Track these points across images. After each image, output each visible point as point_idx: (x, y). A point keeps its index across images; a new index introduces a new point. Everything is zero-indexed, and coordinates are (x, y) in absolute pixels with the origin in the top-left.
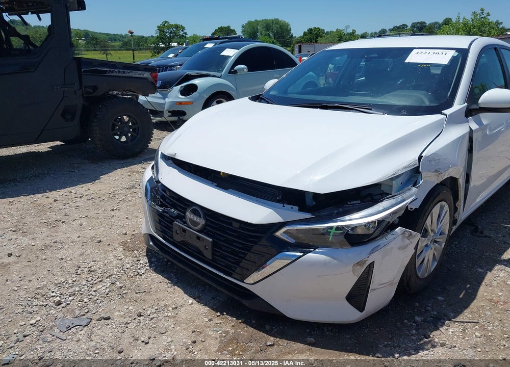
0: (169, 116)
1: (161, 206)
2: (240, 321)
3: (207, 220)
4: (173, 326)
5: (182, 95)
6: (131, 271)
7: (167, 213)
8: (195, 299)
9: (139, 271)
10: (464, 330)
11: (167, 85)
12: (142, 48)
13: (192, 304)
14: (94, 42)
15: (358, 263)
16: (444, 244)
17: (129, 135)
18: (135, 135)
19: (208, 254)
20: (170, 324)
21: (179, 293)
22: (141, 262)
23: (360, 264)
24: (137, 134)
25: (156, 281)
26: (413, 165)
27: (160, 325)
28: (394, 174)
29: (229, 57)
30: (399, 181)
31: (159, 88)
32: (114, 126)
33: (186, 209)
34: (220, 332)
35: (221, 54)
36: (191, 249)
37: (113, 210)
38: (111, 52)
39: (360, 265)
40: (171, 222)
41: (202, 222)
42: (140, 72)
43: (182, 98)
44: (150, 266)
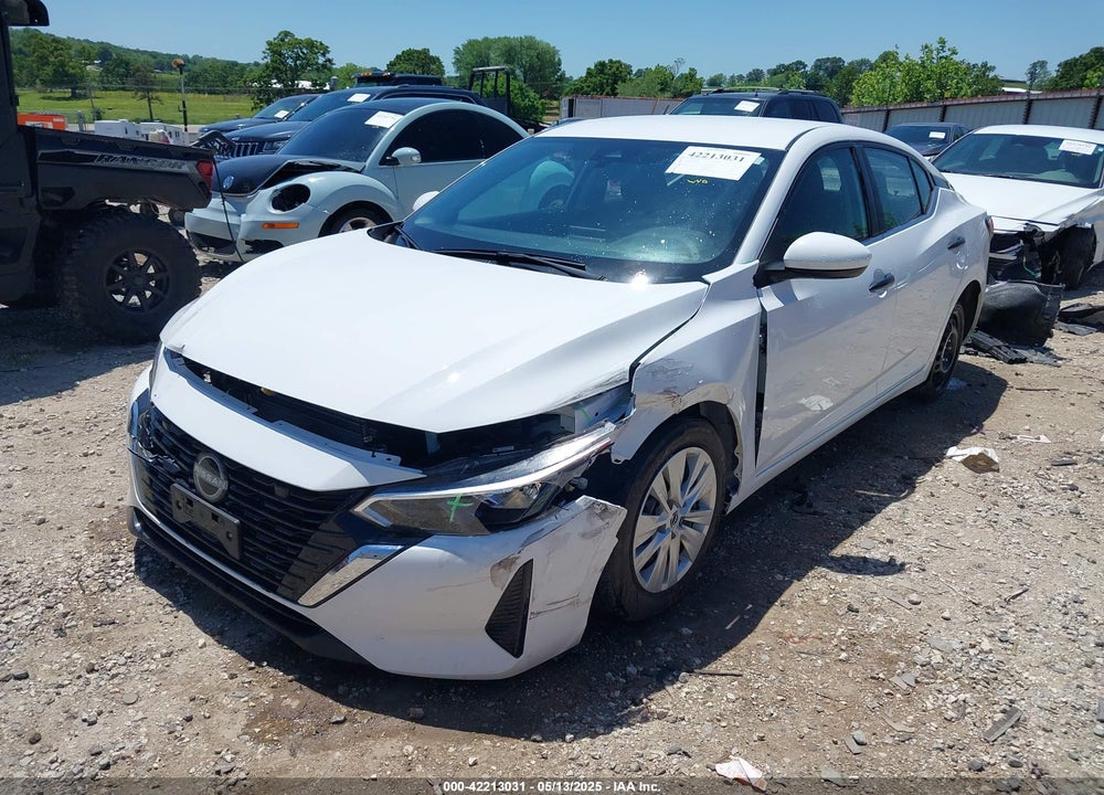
0: (247, 252)
1: (153, 451)
2: (291, 677)
3: (230, 482)
4: (153, 690)
5: (275, 207)
6: (96, 582)
7: (161, 465)
8: (213, 636)
9: (110, 581)
10: (709, 689)
11: (244, 186)
12: (231, 88)
13: (204, 645)
14: (122, 70)
15: (499, 563)
16: (706, 529)
17: (148, 294)
18: (160, 293)
19: (233, 549)
20: (147, 687)
21: (183, 625)
22: (121, 563)
23: (505, 564)
24: (165, 292)
25: (143, 603)
26: (616, 382)
27: (128, 688)
28: (575, 398)
29: (382, 129)
30: (590, 410)
31: (228, 191)
32: (112, 274)
33: (195, 459)
34: (246, 698)
35: (366, 123)
36: (206, 540)
37: (86, 455)
38: (159, 94)
39: (505, 567)
40: (169, 484)
41: (221, 484)
42: (173, 161)
43: (276, 215)
44: (137, 571)
